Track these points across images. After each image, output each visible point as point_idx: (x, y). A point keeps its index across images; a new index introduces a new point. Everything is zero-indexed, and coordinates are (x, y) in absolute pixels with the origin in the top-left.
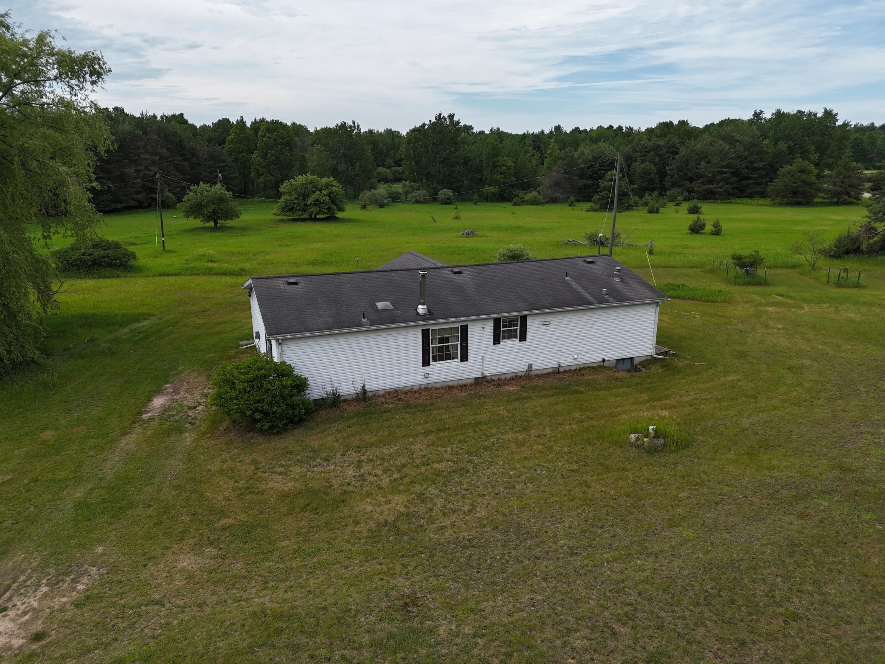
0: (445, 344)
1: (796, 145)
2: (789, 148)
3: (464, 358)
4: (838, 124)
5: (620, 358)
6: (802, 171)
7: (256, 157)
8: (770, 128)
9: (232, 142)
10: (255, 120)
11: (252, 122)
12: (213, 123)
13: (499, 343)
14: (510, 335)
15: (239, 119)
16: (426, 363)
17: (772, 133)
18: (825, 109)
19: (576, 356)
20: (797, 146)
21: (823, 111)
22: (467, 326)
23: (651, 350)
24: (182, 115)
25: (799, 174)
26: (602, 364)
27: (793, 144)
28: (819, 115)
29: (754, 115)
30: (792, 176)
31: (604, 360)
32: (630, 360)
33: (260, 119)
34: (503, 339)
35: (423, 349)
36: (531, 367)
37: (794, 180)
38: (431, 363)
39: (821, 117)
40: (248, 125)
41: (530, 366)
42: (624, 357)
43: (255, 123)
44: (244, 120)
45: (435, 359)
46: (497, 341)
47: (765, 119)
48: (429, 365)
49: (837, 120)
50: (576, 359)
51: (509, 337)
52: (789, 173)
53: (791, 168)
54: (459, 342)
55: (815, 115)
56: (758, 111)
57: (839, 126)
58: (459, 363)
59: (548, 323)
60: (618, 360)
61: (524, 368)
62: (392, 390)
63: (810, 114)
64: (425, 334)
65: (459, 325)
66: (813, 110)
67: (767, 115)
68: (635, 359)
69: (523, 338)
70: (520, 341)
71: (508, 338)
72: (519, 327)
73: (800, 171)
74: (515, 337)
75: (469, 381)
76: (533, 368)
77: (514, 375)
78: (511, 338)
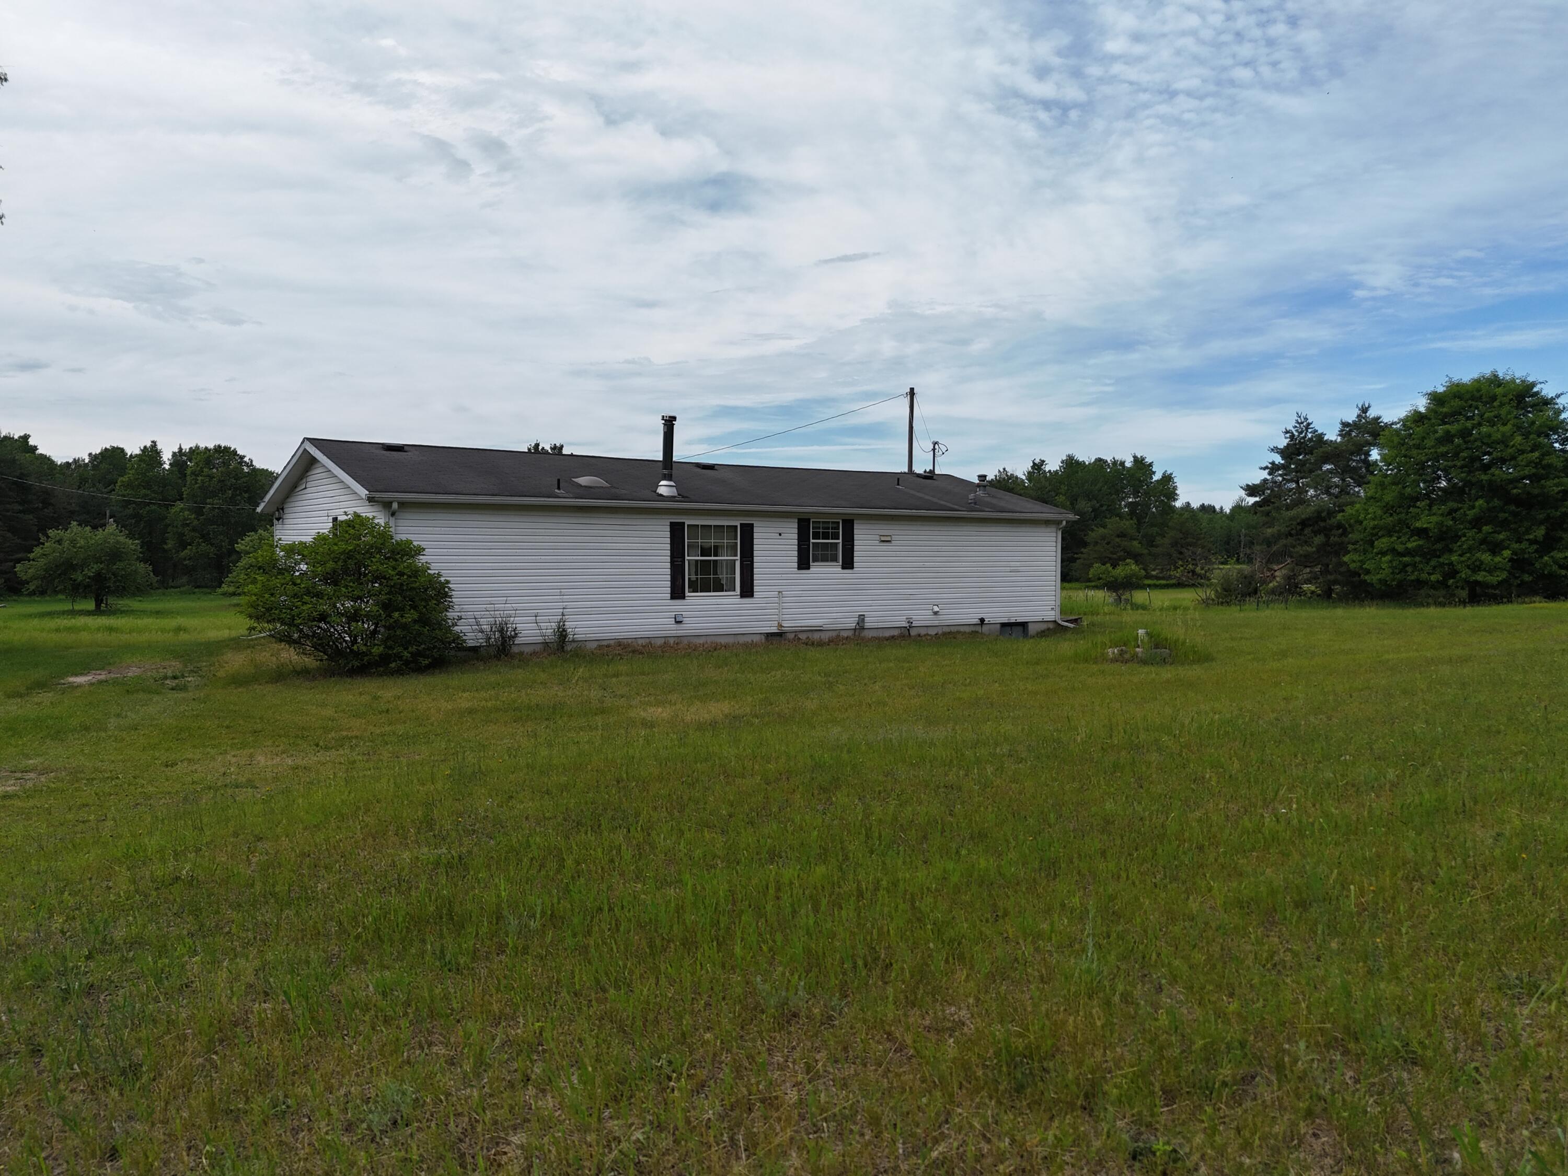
0: (713, 558)
1: (1102, 506)
2: (1094, 510)
3: (747, 591)
4: (1156, 478)
5: (1005, 620)
6: (1122, 535)
7: (180, 510)
8: (1060, 483)
9: (128, 485)
10: (180, 449)
11: (174, 454)
12: (90, 454)
13: (809, 568)
14: (827, 556)
15: (149, 444)
16: (677, 593)
17: (1064, 488)
18: (1135, 457)
19: (936, 609)
20: (1105, 508)
21: (1132, 459)
22: (752, 526)
23: (1053, 613)
24: (26, 438)
25: (1118, 540)
26: (978, 629)
27: (1098, 505)
28: (1128, 464)
29: (1032, 467)
30: (1108, 543)
31: (982, 620)
32: (1020, 628)
33: (191, 448)
34: (814, 561)
35: (672, 562)
36: (863, 620)
37: (1112, 549)
38: (687, 594)
39: (1130, 468)
40: (166, 458)
41: (862, 618)
42: (1013, 620)
43: (179, 456)
44: (159, 447)
45: (694, 588)
46: (803, 564)
47: (1050, 471)
48: (683, 597)
49: (1154, 473)
50: (936, 613)
51: (824, 559)
52: (1103, 538)
53: (1106, 531)
54: (738, 557)
55: (1122, 463)
56: (1037, 461)
57: (1157, 481)
58: (738, 600)
59: (888, 539)
60: (1004, 625)
61: (851, 623)
62: (612, 642)
63: (1115, 462)
64: (676, 531)
65: (737, 523)
66: (1119, 457)
67: (1053, 465)
68: (1031, 626)
69: (848, 564)
70: (843, 568)
71: (822, 561)
72: (840, 541)
73: (1118, 536)
74: (835, 559)
75: (756, 639)
76: (867, 625)
77: (834, 634)
78: (827, 561)
